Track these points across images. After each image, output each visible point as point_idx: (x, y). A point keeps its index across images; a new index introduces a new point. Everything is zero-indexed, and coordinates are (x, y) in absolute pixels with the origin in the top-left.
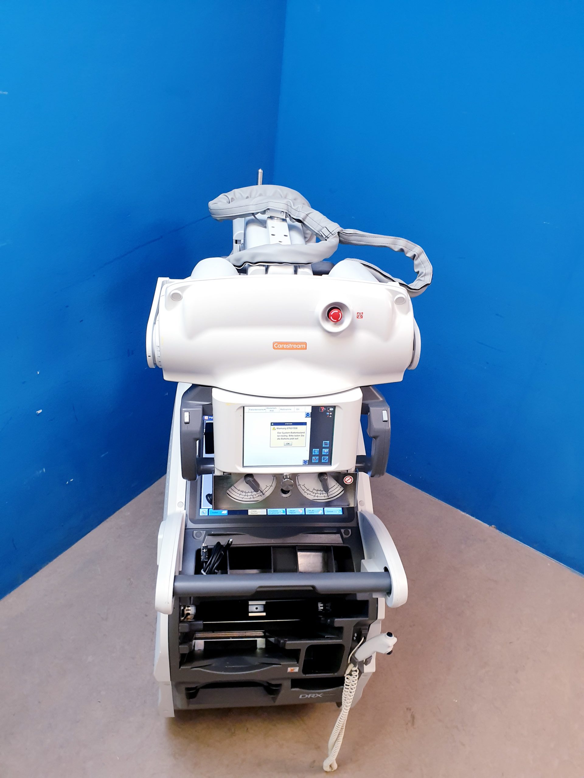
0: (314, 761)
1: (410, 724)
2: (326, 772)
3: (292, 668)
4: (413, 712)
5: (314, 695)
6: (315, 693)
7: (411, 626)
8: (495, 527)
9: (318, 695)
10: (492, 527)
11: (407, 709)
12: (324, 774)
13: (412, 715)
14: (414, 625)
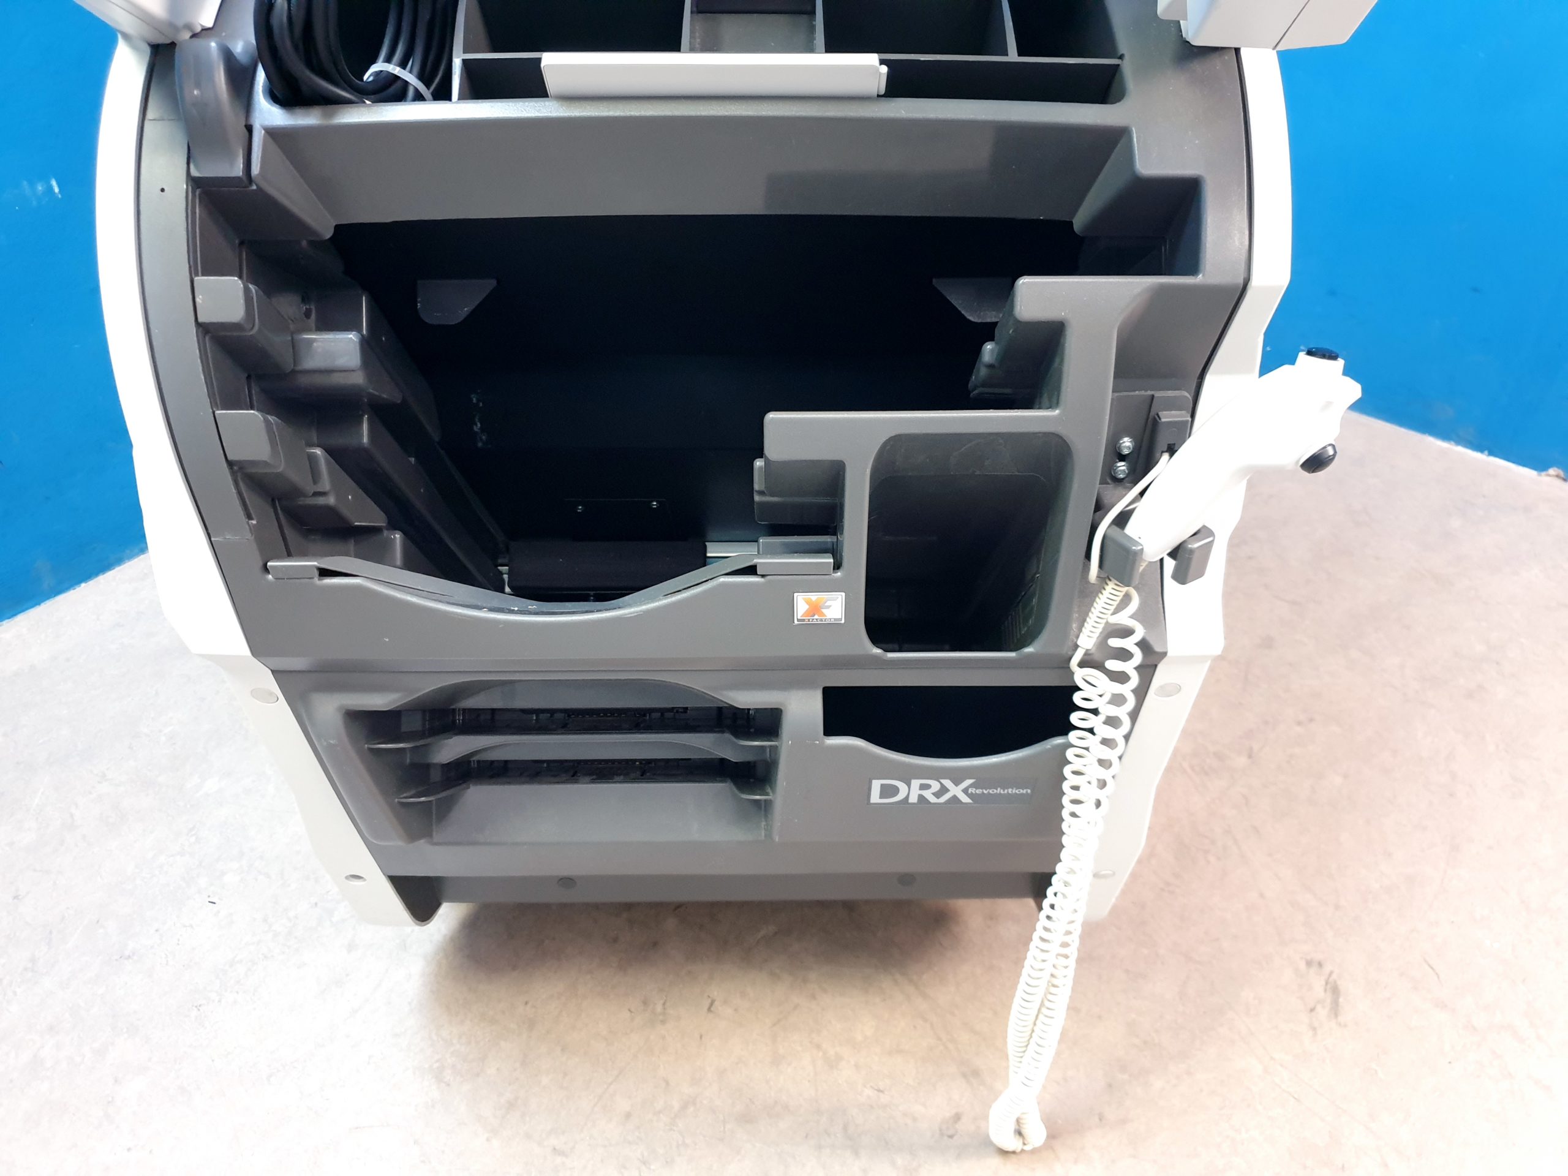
0: (957, 1117)
1: (1322, 1012)
2: (1004, 1153)
3: (814, 597)
4: (1331, 973)
5: (935, 786)
6: (937, 774)
7: (1299, 723)
8: (1558, 476)
9: (956, 790)
10: (1549, 475)
11: (1309, 963)
12: (995, 1161)
13: (1327, 983)
14: (1311, 720)
